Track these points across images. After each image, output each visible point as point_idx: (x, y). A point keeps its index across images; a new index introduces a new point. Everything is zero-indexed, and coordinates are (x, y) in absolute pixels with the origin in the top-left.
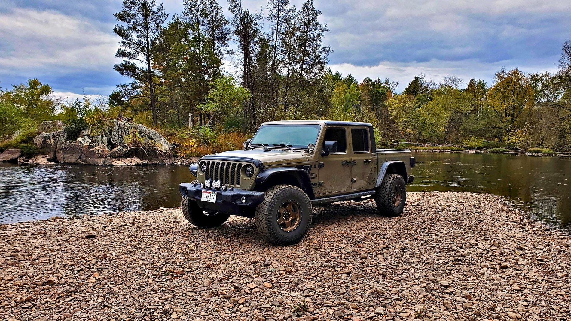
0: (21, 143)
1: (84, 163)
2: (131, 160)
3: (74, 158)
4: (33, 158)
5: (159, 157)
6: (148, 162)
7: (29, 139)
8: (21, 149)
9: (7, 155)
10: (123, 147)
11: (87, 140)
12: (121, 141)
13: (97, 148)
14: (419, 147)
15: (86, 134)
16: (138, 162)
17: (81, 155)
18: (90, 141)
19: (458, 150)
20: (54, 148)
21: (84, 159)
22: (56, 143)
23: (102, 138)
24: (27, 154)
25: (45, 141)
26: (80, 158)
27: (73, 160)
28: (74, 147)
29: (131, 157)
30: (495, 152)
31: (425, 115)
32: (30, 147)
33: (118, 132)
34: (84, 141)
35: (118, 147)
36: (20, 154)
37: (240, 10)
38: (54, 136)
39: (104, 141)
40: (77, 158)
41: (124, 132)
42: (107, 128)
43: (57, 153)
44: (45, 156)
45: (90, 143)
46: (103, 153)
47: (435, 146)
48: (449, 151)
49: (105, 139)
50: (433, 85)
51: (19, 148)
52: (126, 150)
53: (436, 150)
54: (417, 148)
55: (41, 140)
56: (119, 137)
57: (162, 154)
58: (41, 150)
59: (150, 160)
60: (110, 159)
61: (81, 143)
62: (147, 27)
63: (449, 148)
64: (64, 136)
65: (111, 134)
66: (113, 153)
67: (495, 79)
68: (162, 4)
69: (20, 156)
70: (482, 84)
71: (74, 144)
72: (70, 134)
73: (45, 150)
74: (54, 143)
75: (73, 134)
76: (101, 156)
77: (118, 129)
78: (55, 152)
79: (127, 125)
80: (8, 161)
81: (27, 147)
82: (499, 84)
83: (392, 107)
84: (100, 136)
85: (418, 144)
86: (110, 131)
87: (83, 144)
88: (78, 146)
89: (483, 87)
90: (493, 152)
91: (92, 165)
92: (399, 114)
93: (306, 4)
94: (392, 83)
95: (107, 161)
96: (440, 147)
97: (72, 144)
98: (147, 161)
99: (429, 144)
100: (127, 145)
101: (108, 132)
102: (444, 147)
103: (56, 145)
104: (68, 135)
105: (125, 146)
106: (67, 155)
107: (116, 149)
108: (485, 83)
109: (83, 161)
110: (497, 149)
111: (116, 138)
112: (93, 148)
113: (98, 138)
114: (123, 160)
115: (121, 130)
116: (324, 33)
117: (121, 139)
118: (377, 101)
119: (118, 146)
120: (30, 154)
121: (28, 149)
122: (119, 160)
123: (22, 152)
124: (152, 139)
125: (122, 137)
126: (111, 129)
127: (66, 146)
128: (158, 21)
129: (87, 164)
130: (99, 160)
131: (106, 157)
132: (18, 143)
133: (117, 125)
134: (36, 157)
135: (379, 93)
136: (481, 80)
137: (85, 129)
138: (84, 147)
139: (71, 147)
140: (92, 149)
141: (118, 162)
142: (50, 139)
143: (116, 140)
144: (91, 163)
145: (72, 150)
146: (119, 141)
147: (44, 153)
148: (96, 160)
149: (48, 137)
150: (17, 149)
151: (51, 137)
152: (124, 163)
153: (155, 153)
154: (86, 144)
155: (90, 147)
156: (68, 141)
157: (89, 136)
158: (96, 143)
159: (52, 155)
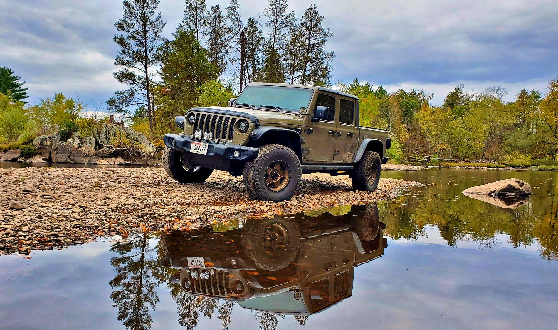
0: (22, 144)
1: (72, 162)
2: (114, 160)
3: (64, 157)
4: (31, 158)
5: (143, 158)
6: (131, 163)
7: (30, 141)
8: (22, 149)
9: (9, 155)
10: (109, 148)
11: (76, 141)
12: (108, 143)
13: (84, 148)
14: (452, 164)
15: (77, 135)
16: (121, 162)
17: (70, 155)
18: (79, 142)
19: (498, 167)
20: (50, 149)
21: (72, 158)
22: (51, 145)
23: (91, 139)
24: (27, 154)
25: (42, 143)
26: (69, 157)
27: (63, 160)
28: (64, 147)
29: (116, 157)
30: (541, 170)
31: (460, 128)
32: (29, 148)
33: (106, 134)
34: (74, 142)
35: (105, 148)
36: (20, 154)
37: (238, 17)
38: (50, 138)
39: (92, 142)
40: (67, 157)
41: (111, 134)
42: (95, 131)
43: (51, 153)
44: (41, 156)
45: (79, 144)
46: (89, 153)
47: (470, 162)
48: (486, 168)
49: (93, 140)
50: (474, 97)
51: (20, 149)
52: (112, 150)
53: (471, 167)
54: (450, 164)
55: (39, 141)
56: (106, 139)
57: (146, 155)
58: (39, 151)
59: (134, 161)
60: (95, 158)
61: (70, 143)
62: (146, 36)
63: (486, 164)
64: (58, 138)
65: (99, 136)
66: (99, 153)
67: (548, 89)
68: (159, 14)
69: (21, 156)
70: (535, 95)
71: (64, 144)
72: (63, 135)
73: (42, 151)
74: (50, 144)
75: (65, 136)
76: (87, 156)
77: (106, 131)
78: (50, 153)
79: (115, 128)
80: (10, 161)
81: (26, 148)
82: (552, 94)
83: (422, 120)
84: (89, 137)
85: (451, 161)
86: (99, 133)
87: (72, 145)
88: (68, 146)
89: (537, 98)
90: (540, 170)
91: (79, 163)
92: (430, 127)
93: (309, 9)
94: (427, 94)
95: (92, 160)
96: (476, 164)
97: (63, 145)
98: (130, 161)
99: (464, 160)
100: (113, 146)
101: (97, 134)
102: (481, 164)
103: (52, 146)
104: (61, 137)
105: (111, 147)
106: (58, 155)
107: (103, 149)
108: (539, 93)
109: (71, 160)
110: (545, 166)
111: (104, 140)
112: (81, 148)
113: (86, 139)
114: (107, 160)
115: (109, 132)
116: (327, 38)
117: (108, 141)
118: (407, 114)
119: (105, 146)
120: (29, 154)
121: (27, 150)
122: (103, 159)
123: (22, 153)
124: (137, 141)
125: (109, 139)
126: (100, 131)
127: (58, 147)
128: (156, 30)
129: (74, 163)
130: (84, 159)
131: (91, 156)
132: (19, 145)
133: (106, 127)
134: (34, 157)
135: (409, 104)
136: (535, 91)
137: (76, 131)
138: (73, 147)
139: (62, 148)
140: (79, 149)
141: (102, 161)
142: (46, 141)
143: (103, 142)
144: (78, 162)
145: (62, 150)
146: (106, 142)
147: (40, 154)
148: (82, 159)
149: (45, 139)
150: (18, 150)
151: (48, 139)
152: (108, 162)
153: (139, 154)
154: (75, 145)
155: (79, 147)
156: (60, 142)
157: (78, 137)
158: (84, 144)
159: (47, 156)
